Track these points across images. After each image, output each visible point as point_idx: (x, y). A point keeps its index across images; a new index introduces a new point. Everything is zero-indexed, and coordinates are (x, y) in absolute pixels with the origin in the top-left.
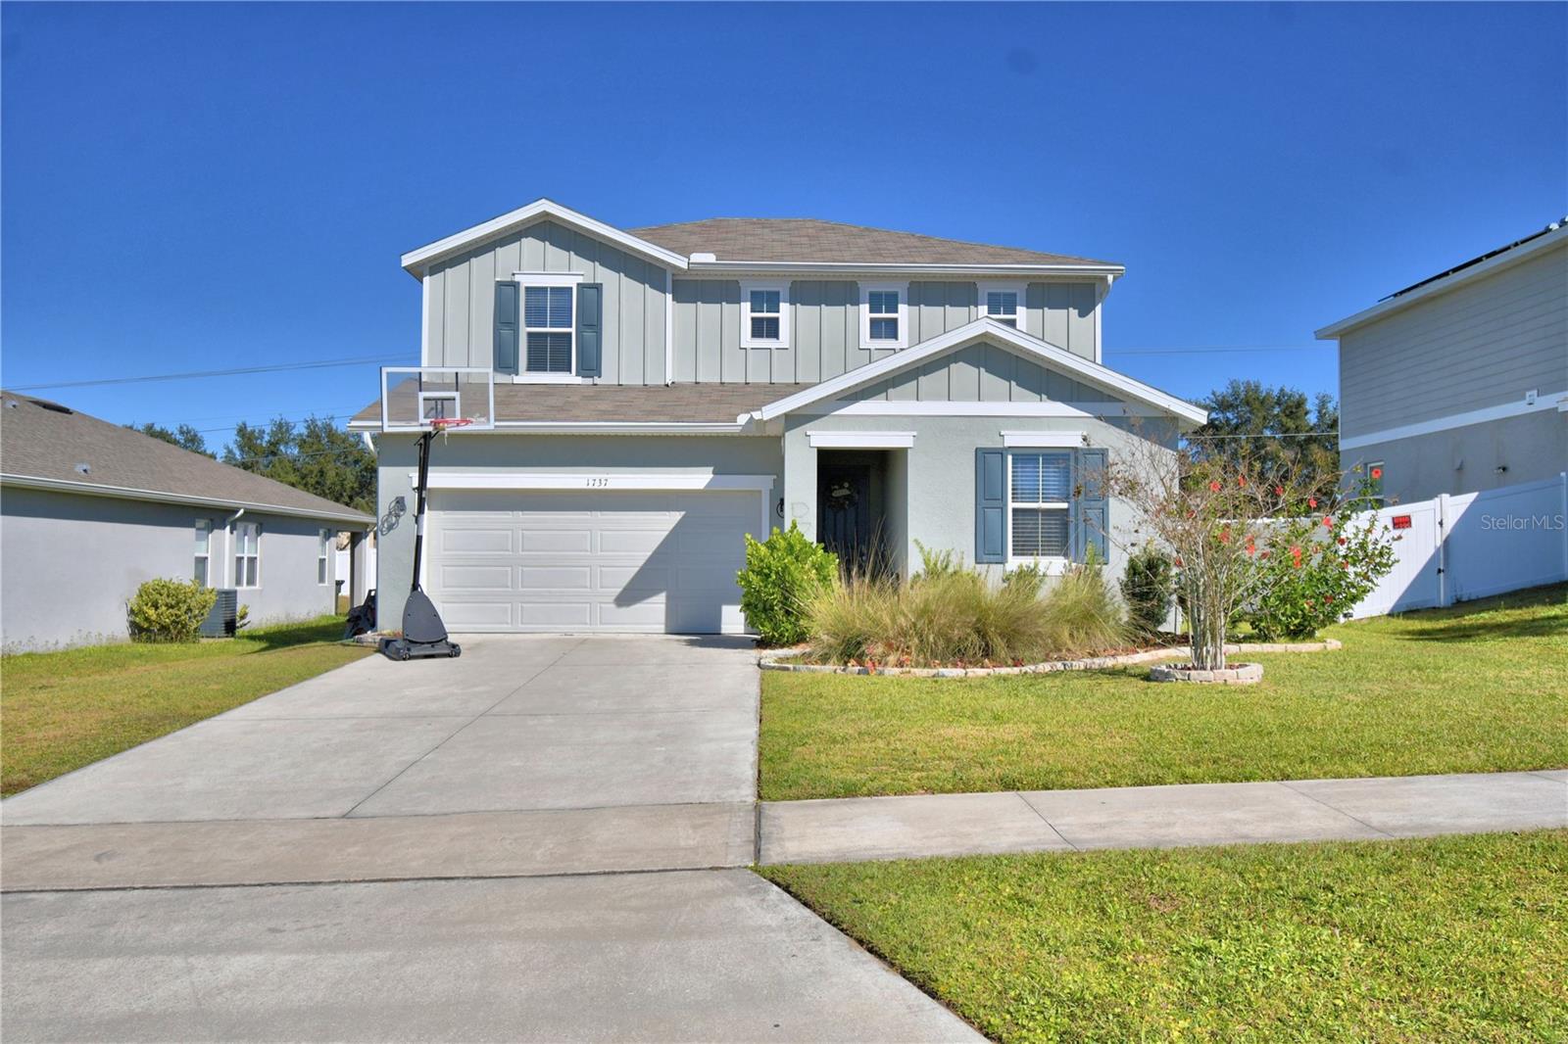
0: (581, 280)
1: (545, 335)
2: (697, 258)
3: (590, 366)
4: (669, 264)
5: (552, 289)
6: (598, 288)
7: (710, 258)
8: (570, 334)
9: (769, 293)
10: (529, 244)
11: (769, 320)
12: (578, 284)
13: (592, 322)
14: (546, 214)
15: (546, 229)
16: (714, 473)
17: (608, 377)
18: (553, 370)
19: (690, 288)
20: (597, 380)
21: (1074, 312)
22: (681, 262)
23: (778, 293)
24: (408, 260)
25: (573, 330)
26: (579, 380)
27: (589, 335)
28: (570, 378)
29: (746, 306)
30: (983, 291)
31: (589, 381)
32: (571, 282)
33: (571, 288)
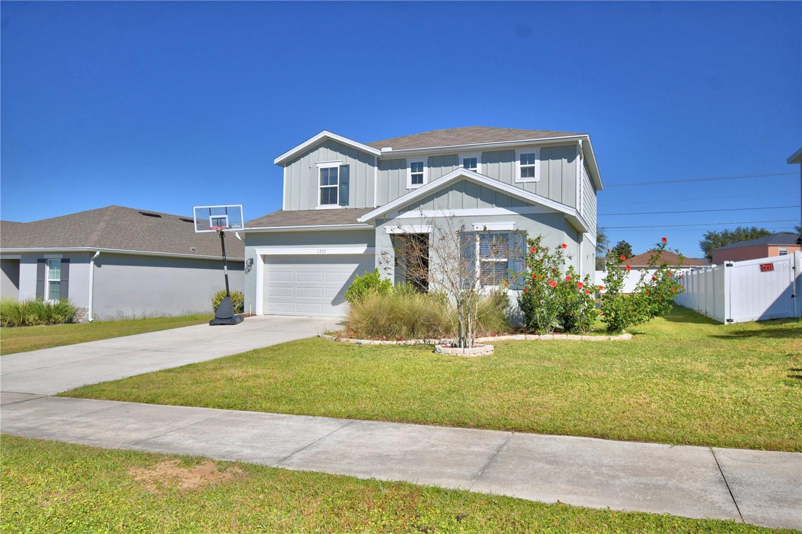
0: (341, 164)
1: (328, 188)
2: (385, 150)
3: (344, 201)
4: (375, 154)
5: (331, 168)
6: (347, 166)
7: (390, 149)
8: (337, 187)
9: (419, 163)
10: (322, 150)
11: (419, 175)
12: (340, 166)
13: (345, 182)
14: (325, 137)
15: (328, 143)
16: (368, 246)
17: (351, 205)
18: (331, 203)
19: (384, 163)
20: (347, 207)
21: (565, 161)
22: (377, 152)
23: (423, 163)
24: (276, 161)
25: (338, 186)
26: (340, 207)
27: (344, 187)
28: (336, 206)
29: (409, 170)
30: (518, 154)
31: (344, 207)
32: (337, 165)
33: (337, 168)
